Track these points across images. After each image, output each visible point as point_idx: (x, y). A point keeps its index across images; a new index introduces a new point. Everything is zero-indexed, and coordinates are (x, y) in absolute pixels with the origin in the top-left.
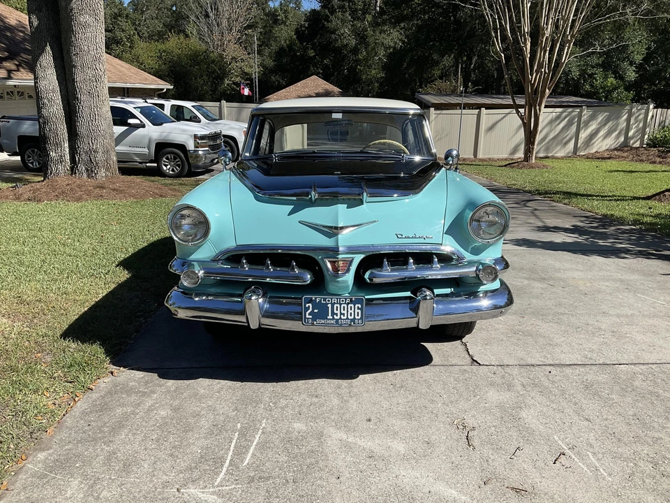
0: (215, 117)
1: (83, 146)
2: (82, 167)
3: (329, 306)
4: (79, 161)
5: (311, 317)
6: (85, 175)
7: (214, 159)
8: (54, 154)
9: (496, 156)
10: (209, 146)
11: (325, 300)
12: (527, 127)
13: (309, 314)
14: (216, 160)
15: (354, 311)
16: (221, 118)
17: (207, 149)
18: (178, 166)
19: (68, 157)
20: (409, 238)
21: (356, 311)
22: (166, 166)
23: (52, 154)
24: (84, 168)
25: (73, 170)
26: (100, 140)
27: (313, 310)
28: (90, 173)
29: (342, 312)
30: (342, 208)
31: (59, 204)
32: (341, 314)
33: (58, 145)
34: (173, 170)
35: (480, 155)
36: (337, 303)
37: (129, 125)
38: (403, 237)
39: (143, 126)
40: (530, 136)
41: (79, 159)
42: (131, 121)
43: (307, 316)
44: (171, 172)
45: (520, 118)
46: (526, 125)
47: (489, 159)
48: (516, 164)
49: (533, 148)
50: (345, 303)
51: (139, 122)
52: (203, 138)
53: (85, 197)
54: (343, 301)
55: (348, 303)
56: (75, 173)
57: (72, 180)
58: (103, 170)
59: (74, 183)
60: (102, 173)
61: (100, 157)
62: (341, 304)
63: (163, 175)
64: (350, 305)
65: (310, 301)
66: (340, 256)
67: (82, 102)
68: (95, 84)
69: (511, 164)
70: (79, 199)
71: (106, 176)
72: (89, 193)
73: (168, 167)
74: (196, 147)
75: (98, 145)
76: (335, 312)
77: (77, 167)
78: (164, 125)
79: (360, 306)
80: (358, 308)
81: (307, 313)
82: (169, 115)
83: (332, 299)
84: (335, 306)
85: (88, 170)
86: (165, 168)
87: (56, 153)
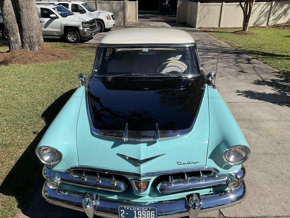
0: (93, 9)
1: (26, 35)
2: (27, 45)
3: (135, 212)
4: (25, 42)
5: (124, 216)
6: (29, 49)
7: (92, 33)
8: (13, 39)
9: (229, 26)
10: (90, 27)
11: (132, 208)
12: (245, 13)
13: (123, 215)
14: (94, 34)
15: (150, 215)
16: (96, 10)
17: (89, 28)
18: (76, 37)
19: (20, 40)
20: (185, 164)
21: (152, 214)
22: (70, 37)
23: (12, 39)
24: (28, 46)
25: (23, 46)
26: (34, 31)
27: (125, 213)
28: (31, 47)
29: (143, 215)
30: (143, 146)
31: (16, 66)
32: (142, 216)
33: (14, 34)
34: (73, 40)
35: (221, 26)
36: (140, 210)
37: (51, 17)
38: (182, 163)
39: (58, 18)
40: (247, 18)
41: (25, 41)
42: (52, 16)
43: (122, 216)
44: (72, 41)
45: (242, 9)
46: (245, 12)
47: (226, 28)
48: (239, 32)
49: (247, 24)
50: (145, 211)
51: (55, 16)
52: (86, 23)
53: (28, 61)
54: (143, 209)
55: (147, 211)
56: (24, 48)
57: (22, 52)
58: (37, 46)
59: (23, 53)
60: (37, 47)
61: (35, 40)
62: (142, 211)
63: (69, 42)
64: (147, 212)
65: (123, 208)
66: (141, 179)
67: (23, 12)
68: (29, 2)
69: (236, 32)
70: (25, 63)
71: (39, 49)
72: (30, 59)
73: (71, 38)
74: (83, 28)
75: (33, 34)
76: (139, 215)
77: (24, 45)
78: (68, 16)
79: (154, 212)
80: (153, 213)
81: (122, 214)
82: (71, 11)
83: (136, 208)
84: (139, 212)
85: (30, 46)
86: (69, 38)
87: (13, 38)
